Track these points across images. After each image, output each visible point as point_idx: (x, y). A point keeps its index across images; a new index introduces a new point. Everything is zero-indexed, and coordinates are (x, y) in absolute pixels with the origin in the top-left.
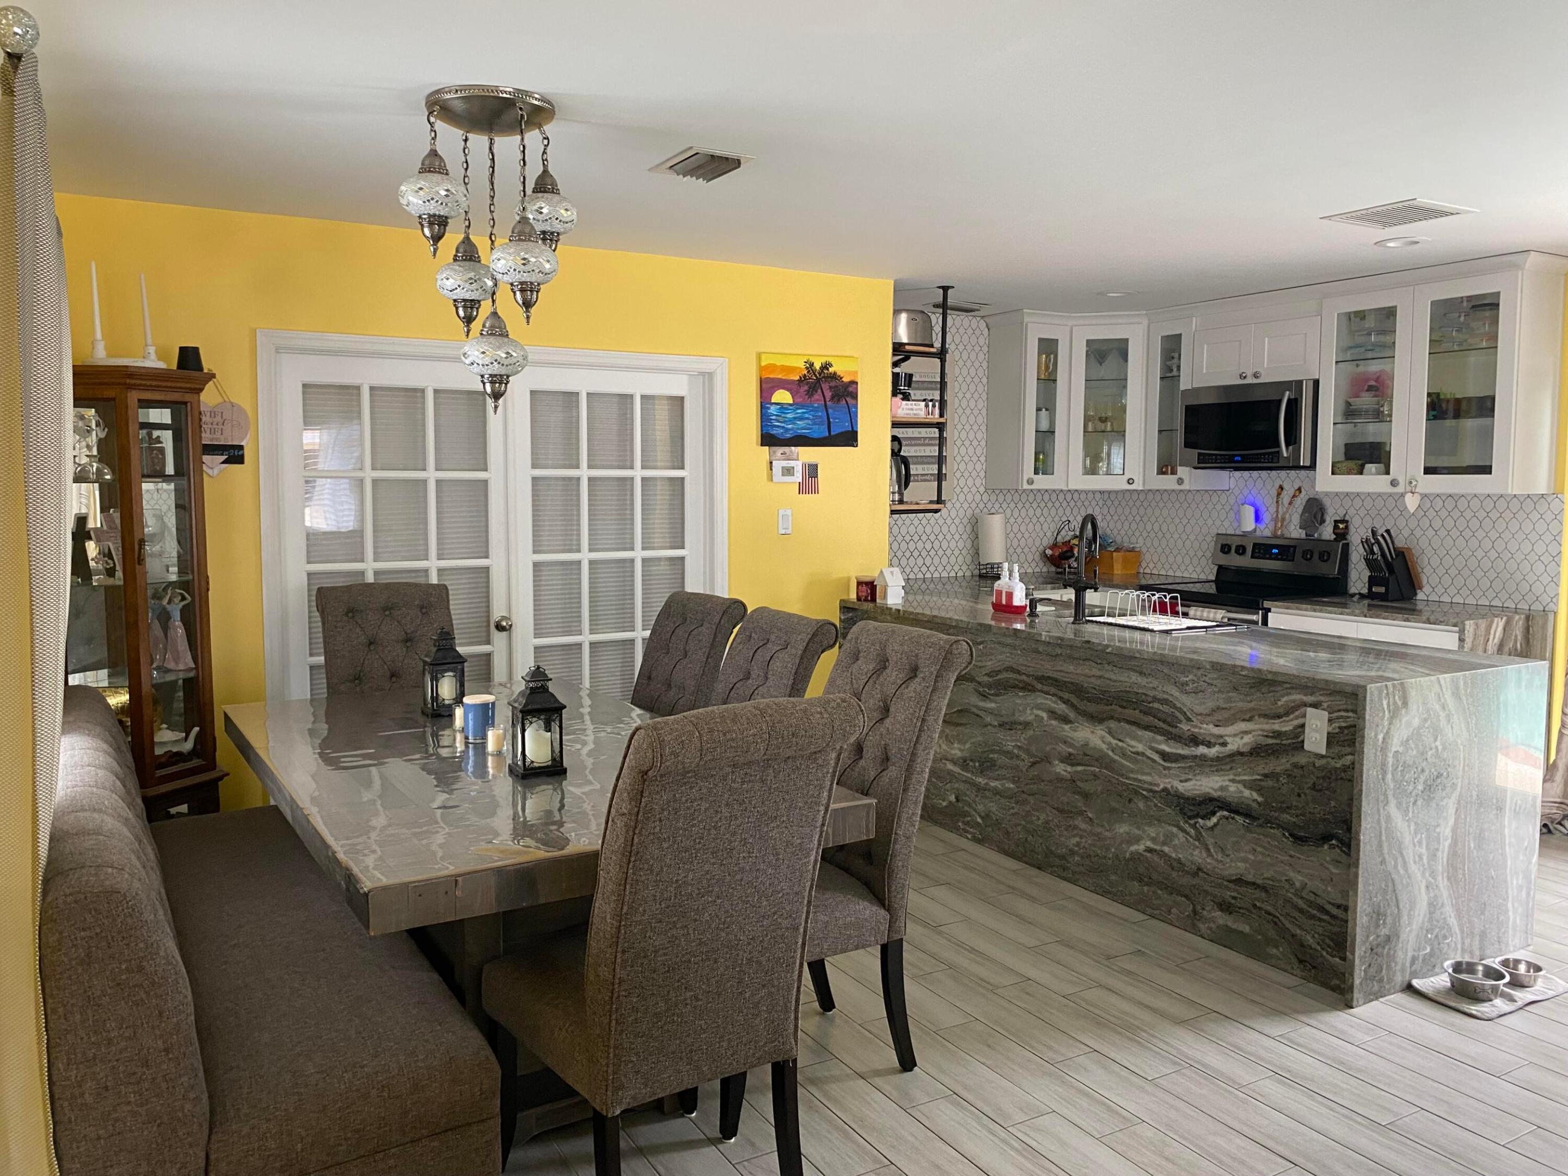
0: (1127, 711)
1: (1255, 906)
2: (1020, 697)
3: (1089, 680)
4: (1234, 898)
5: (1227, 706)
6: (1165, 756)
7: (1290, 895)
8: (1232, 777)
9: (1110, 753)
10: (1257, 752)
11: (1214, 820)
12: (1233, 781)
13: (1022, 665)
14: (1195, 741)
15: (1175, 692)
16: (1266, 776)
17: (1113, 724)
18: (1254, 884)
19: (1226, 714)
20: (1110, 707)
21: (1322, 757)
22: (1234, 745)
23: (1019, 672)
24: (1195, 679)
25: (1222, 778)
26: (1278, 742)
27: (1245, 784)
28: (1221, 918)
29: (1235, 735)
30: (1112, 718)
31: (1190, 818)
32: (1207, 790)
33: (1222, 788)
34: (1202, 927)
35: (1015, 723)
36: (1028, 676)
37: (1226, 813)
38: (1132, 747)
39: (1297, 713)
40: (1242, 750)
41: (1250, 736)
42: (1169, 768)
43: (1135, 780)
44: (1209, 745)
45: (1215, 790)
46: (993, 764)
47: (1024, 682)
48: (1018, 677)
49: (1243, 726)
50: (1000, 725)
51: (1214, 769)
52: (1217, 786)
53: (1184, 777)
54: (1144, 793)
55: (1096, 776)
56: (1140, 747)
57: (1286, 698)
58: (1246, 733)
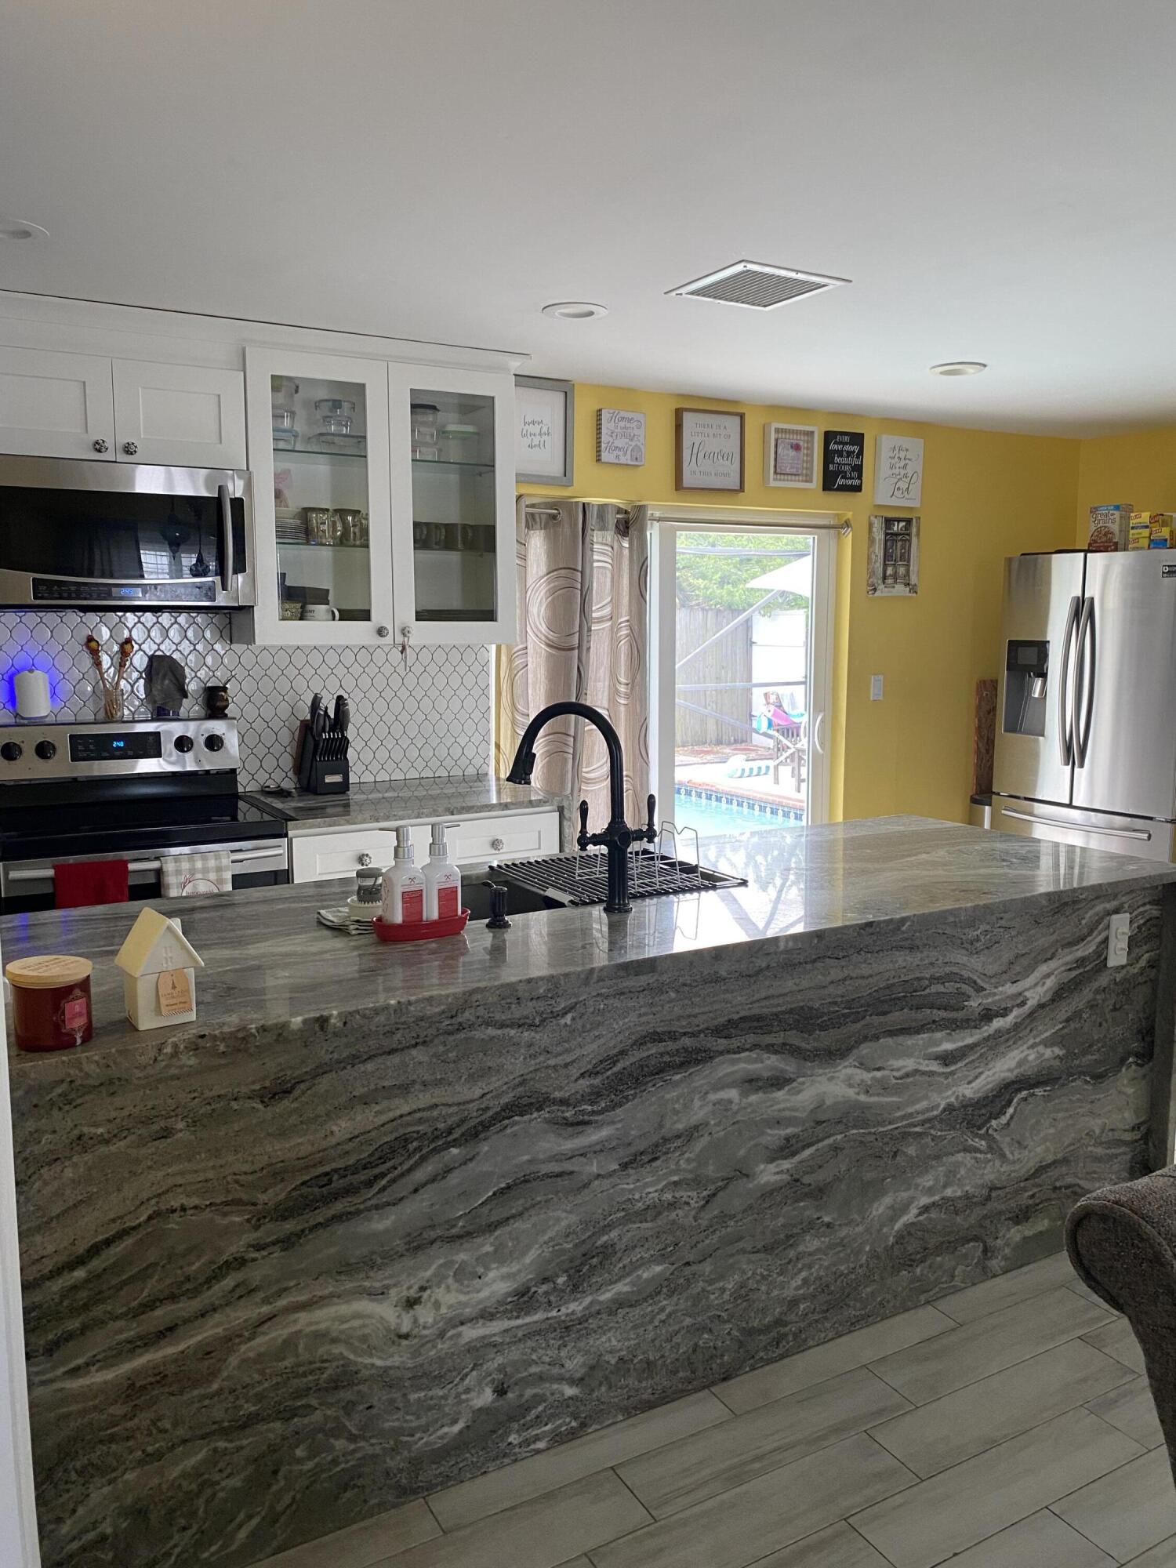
0: (890, 1017)
1: (1055, 1189)
2: (677, 1084)
3: (826, 992)
4: (1033, 1196)
5: (1026, 950)
6: (947, 1059)
7: (1090, 1149)
8: (1031, 1042)
9: (863, 1098)
10: (1060, 994)
11: (1011, 1110)
12: (1032, 1047)
13: (679, 1019)
14: (988, 1016)
15: (961, 957)
16: (1068, 1020)
17: (865, 1049)
18: (1055, 1162)
19: (1025, 962)
20: (863, 1023)
21: (1123, 967)
22: (1034, 998)
23: (673, 1036)
24: (988, 927)
25: (1021, 1049)
26: (1081, 970)
27: (1047, 1043)
28: (1015, 1234)
29: (1036, 985)
30: (866, 1039)
31: (979, 1128)
32: (1003, 1075)
33: (1020, 1064)
34: (995, 1264)
35: (666, 1140)
36: (693, 1035)
37: (1024, 1093)
38: (898, 1070)
39: (1101, 927)
40: (1043, 1000)
41: (1053, 977)
42: (952, 1073)
43: (903, 1118)
44: (1004, 1012)
45: (1010, 1070)
46: (607, 1253)
47: (685, 1049)
48: (671, 1046)
49: (1044, 969)
50: (625, 1166)
51: (1011, 1043)
52: (1013, 1064)
53: (973, 1074)
54: (917, 1129)
55: (836, 1149)
56: (909, 1064)
57: (1090, 913)
58: (1048, 976)
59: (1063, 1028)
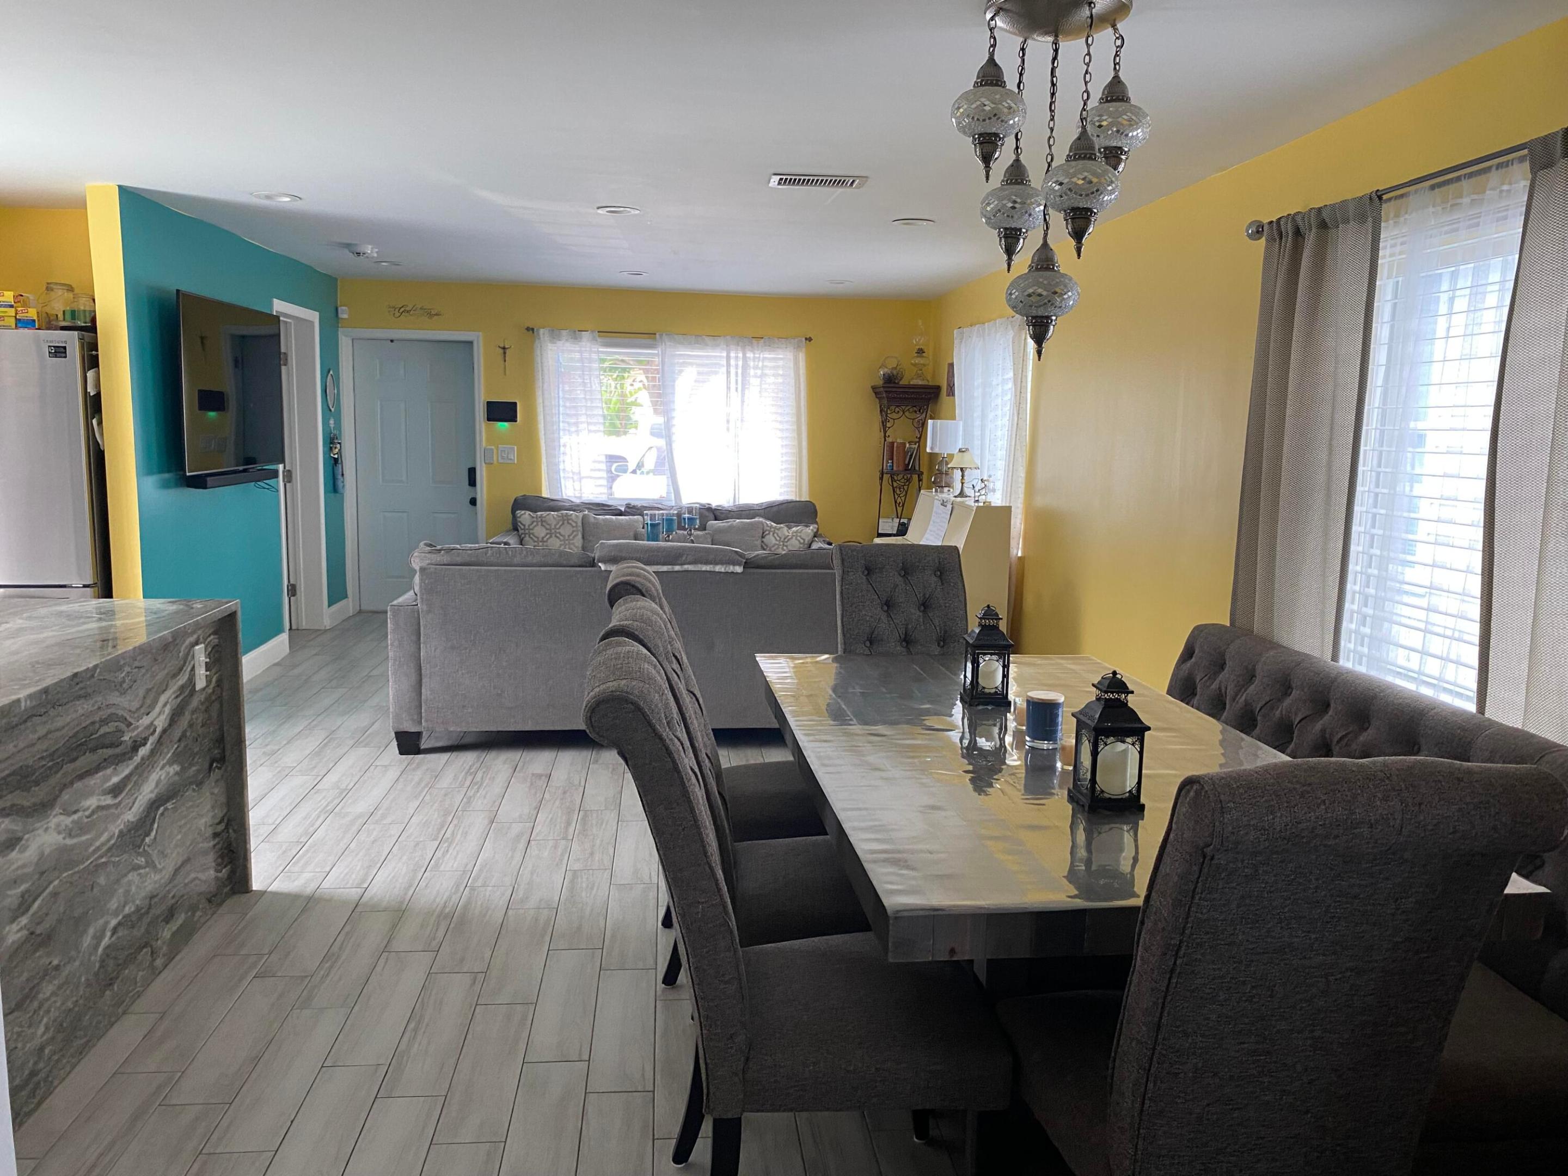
0: (78, 763)
3: (35, 749)
4: (173, 897)
5: (152, 685)
6: (116, 791)
7: (200, 845)
8: (161, 763)
9: (69, 842)
10: (173, 719)
11: (156, 826)
12: (162, 768)
14: (136, 747)
15: (114, 698)
16: (179, 740)
17: (65, 796)
18: (183, 863)
19: (152, 695)
20: (61, 772)
21: (204, 688)
22: (161, 723)
24: (129, 670)
25: (156, 771)
26: (183, 696)
27: (171, 763)
28: (168, 932)
29: (160, 714)
30: (65, 786)
31: (139, 847)
32: (148, 797)
33: (157, 784)
34: (159, 962)
37: (162, 808)
38: (88, 809)
39: (189, 657)
40: (165, 726)
41: (168, 705)
42: (120, 803)
43: (95, 851)
44: (144, 742)
45: (152, 792)
49: (163, 699)
51: (151, 767)
52: (153, 786)
53: (131, 800)
54: (103, 860)
55: (55, 895)
56: (92, 802)
57: (184, 646)
58: (165, 705)
59: (178, 747)
